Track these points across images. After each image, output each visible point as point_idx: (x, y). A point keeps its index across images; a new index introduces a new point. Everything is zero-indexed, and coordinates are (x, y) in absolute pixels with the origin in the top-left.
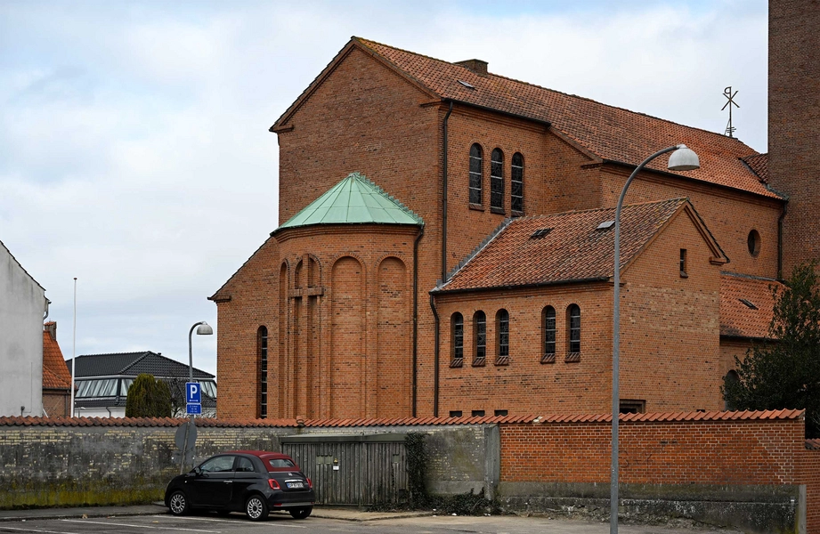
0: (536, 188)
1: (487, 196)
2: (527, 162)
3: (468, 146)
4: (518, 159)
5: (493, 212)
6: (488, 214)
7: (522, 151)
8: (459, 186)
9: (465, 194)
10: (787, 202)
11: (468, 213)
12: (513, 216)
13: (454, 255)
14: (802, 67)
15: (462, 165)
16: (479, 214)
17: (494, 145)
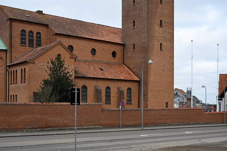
0: (45, 41)
1: (27, 43)
2: (42, 34)
3: (20, 30)
4: (39, 33)
5: (29, 46)
6: (27, 47)
7: (40, 32)
8: (17, 40)
9: (19, 41)
10: (125, 44)
11: (20, 47)
12: (37, 48)
13: (15, 57)
14: (127, 10)
15: (18, 35)
16: (24, 47)
17: (30, 30)
